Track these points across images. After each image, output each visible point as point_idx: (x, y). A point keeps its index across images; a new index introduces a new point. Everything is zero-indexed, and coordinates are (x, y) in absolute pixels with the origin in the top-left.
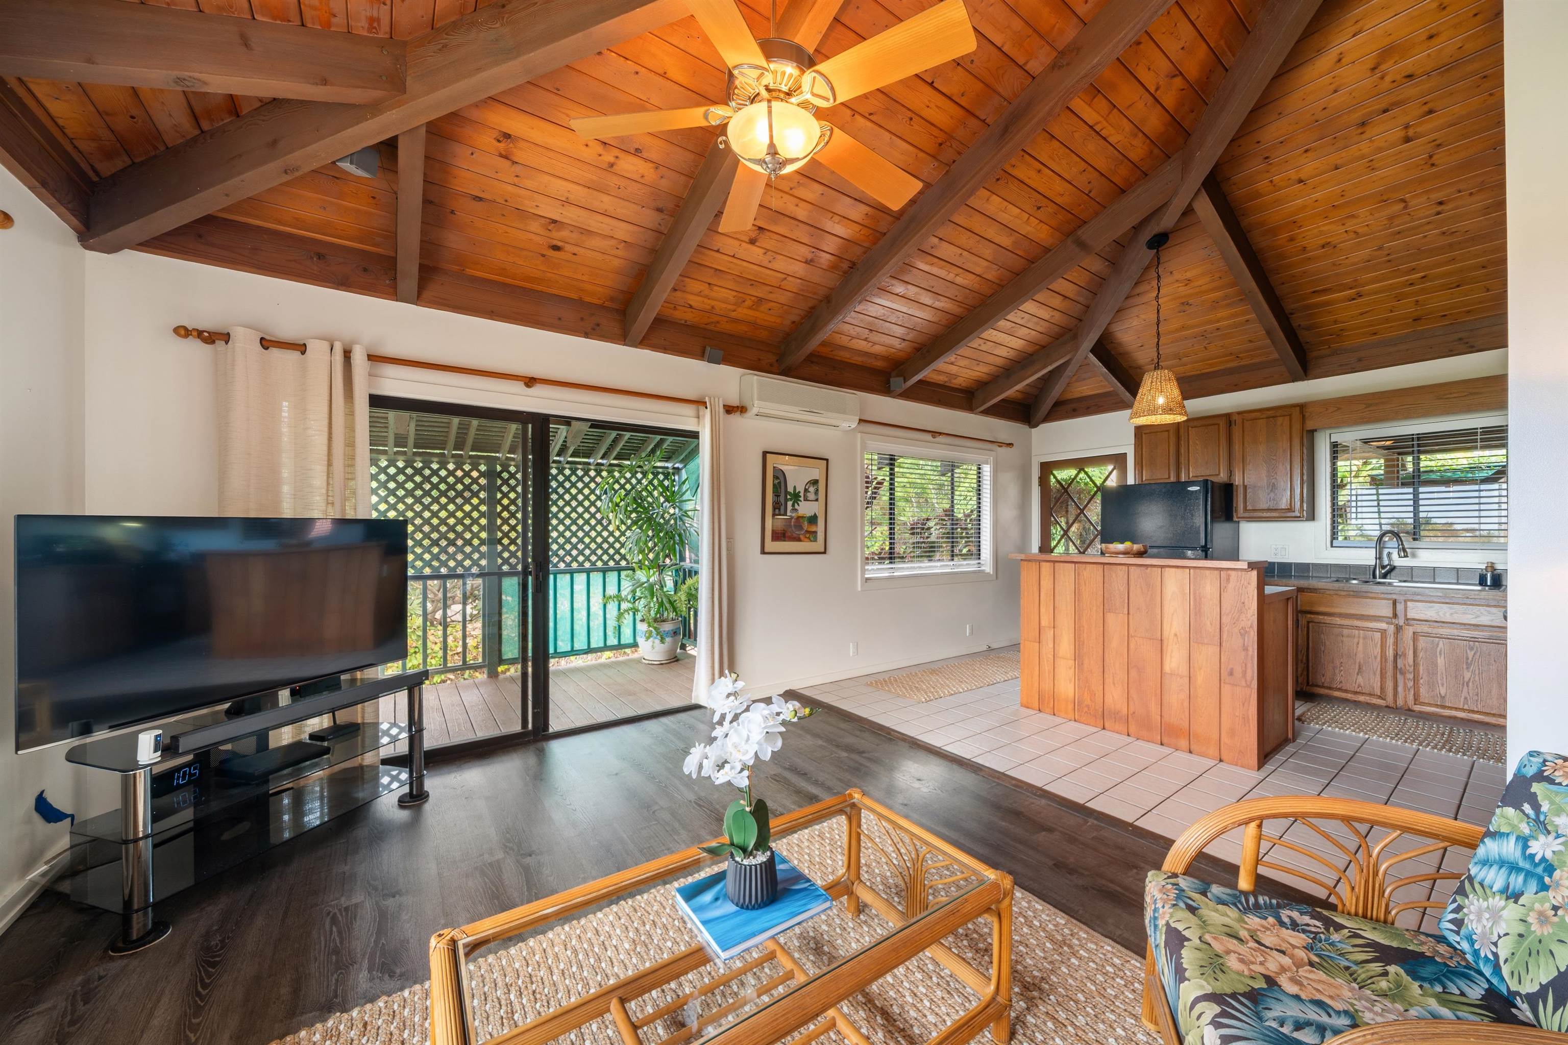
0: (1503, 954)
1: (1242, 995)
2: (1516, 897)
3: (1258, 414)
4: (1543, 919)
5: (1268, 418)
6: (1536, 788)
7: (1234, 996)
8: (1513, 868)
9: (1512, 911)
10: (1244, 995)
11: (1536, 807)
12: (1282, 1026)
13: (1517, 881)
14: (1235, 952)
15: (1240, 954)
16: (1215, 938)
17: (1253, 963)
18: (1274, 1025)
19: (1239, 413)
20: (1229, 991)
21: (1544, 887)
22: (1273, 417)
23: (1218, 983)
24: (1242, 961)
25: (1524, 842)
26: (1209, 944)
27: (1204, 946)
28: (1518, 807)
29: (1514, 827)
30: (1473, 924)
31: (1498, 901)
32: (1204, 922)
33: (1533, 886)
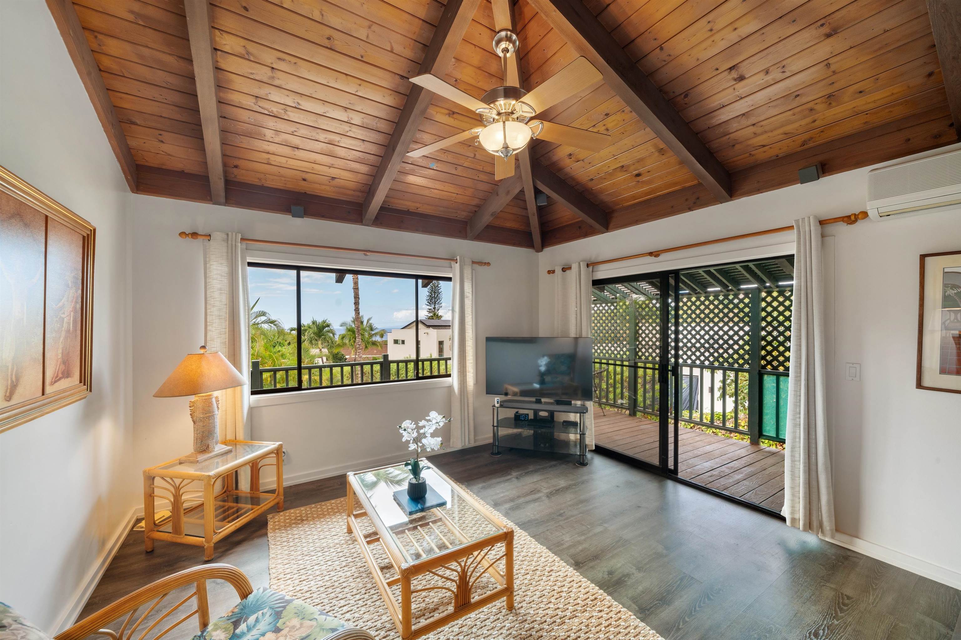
1: (282, 610)
7: (284, 607)
10: (281, 612)
12: (262, 613)
14: (300, 628)
15: (297, 630)
16: (312, 626)
17: (289, 631)
18: (265, 611)
20: (287, 607)
23: (293, 607)
24: (293, 627)
26: (311, 620)
27: (312, 617)
32: (323, 629)
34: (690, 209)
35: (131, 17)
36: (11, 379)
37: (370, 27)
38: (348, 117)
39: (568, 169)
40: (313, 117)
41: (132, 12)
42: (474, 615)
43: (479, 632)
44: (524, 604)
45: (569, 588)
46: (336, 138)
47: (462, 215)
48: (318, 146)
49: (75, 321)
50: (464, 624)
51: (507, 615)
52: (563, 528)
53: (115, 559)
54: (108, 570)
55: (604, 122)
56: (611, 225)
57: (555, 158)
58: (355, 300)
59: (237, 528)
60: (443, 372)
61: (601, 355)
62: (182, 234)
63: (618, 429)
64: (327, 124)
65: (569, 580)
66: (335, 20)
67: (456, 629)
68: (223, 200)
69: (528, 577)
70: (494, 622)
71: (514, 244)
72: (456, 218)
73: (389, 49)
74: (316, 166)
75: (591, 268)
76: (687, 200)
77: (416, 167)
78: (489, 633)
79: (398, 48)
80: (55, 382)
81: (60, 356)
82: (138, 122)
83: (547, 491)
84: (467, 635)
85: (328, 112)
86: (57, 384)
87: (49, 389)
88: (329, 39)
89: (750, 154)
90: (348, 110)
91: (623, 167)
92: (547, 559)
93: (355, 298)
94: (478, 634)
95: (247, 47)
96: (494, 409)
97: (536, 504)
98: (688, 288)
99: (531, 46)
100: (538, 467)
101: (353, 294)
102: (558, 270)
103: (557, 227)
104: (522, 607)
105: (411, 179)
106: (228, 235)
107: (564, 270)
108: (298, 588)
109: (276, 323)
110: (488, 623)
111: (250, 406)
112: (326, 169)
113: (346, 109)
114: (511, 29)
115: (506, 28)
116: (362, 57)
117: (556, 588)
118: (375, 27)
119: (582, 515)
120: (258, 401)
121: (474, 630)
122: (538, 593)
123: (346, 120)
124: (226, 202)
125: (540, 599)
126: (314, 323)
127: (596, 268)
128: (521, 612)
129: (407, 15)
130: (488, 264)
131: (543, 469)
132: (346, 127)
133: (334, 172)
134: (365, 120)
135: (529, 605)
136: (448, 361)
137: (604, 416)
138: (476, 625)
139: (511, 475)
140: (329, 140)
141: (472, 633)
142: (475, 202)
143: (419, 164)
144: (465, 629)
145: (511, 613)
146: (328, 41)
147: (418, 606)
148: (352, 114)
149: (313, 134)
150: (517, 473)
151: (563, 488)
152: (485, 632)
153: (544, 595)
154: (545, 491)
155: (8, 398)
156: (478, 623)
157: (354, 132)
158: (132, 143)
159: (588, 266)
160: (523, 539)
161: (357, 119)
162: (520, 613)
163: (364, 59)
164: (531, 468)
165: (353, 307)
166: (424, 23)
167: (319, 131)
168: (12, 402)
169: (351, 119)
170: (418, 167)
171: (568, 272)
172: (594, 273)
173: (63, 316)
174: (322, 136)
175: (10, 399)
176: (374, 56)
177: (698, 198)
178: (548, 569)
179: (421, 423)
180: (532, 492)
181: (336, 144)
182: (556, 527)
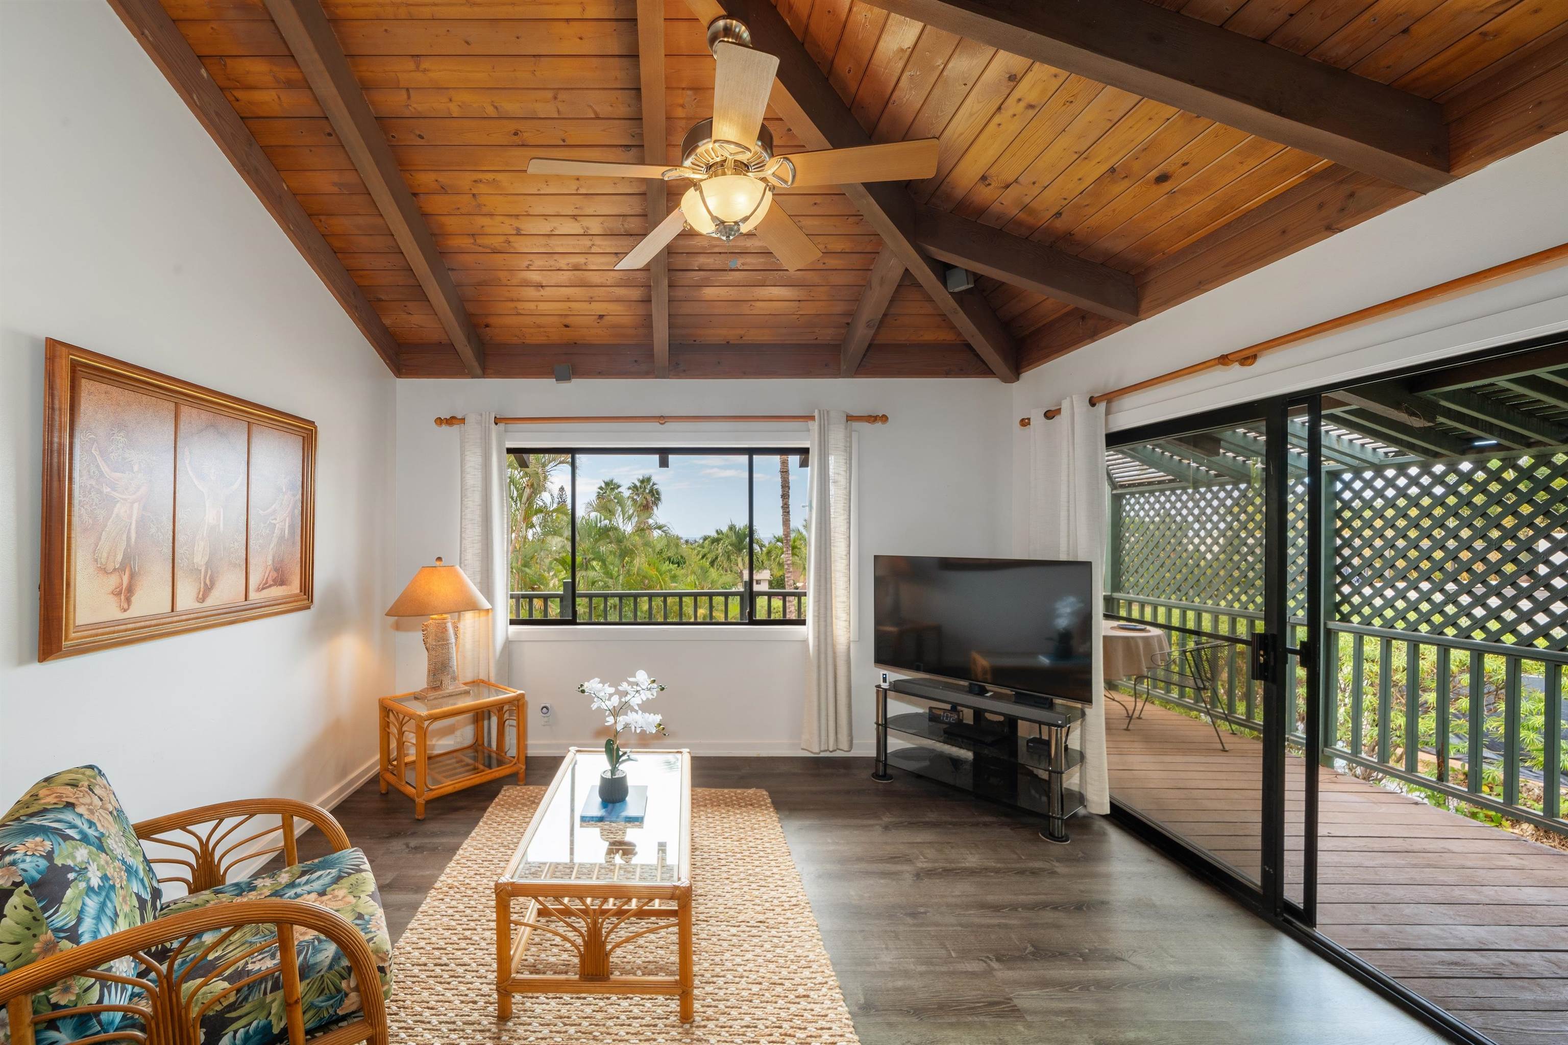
18: (333, 871)
34: (1331, 229)
35: (335, 189)
36: (205, 583)
37: (555, 98)
38: (583, 228)
39: (996, 207)
40: (543, 241)
41: (335, 184)
42: (627, 1004)
43: (614, 1030)
44: (711, 1025)
45: (811, 1036)
46: (581, 260)
47: (827, 335)
48: (564, 277)
49: (292, 527)
50: (605, 1009)
51: (674, 1026)
52: (897, 937)
53: (357, 792)
54: (345, 801)
55: (1017, 94)
56: (1144, 305)
57: (960, 193)
58: (783, 491)
59: (456, 790)
60: (793, 616)
61: (1237, 605)
62: (439, 421)
63: (1226, 785)
64: (562, 245)
65: (822, 1023)
66: (511, 106)
67: (588, 1010)
68: (479, 371)
69: (755, 989)
70: (645, 1026)
71: (947, 374)
72: (815, 342)
73: (593, 116)
74: (574, 305)
75: (1102, 407)
76: (1321, 206)
77: (709, 273)
78: (627, 1037)
79: (604, 110)
80: (263, 589)
81: (270, 562)
82: (383, 298)
83: (925, 865)
84: (596, 1025)
85: (555, 228)
86: (265, 591)
87: (253, 595)
88: (516, 134)
89: (1484, 34)
90: (579, 218)
91: (1112, 170)
92: (814, 975)
93: (783, 487)
94: (610, 1031)
95: (439, 180)
96: (878, 692)
97: (882, 881)
98: (1491, 433)
99: (806, 16)
100: (948, 819)
101: (780, 480)
102: (1037, 418)
103: (1040, 324)
104: (705, 1026)
105: (710, 293)
106: (481, 415)
107: (1050, 415)
108: (467, 881)
109: (665, 528)
110: (636, 1023)
111: (507, 638)
112: (585, 305)
113: (574, 217)
114: (724, 13)
115: (717, 16)
116: (564, 141)
117: (786, 1025)
118: (562, 96)
119: (960, 928)
120: (518, 633)
121: (610, 1023)
122: (748, 1018)
123: (582, 232)
124: (484, 373)
125: (744, 1029)
126: (732, 528)
127: (1115, 405)
128: (697, 1032)
129: (594, 60)
130: (884, 418)
131: (954, 824)
132: (586, 242)
133: (599, 308)
134: (606, 224)
135: (718, 1029)
136: (803, 598)
137: (1224, 750)
138: (618, 1018)
139: (881, 819)
140: (574, 266)
141: (604, 1025)
142: (839, 308)
143: (711, 267)
144: (599, 1016)
145: (682, 1027)
146: (516, 137)
147: (569, 958)
148: (587, 222)
149: (551, 262)
150: (890, 820)
151: (965, 870)
152: (622, 1033)
153: (756, 1027)
154: (920, 865)
155: (203, 600)
156: (623, 1017)
157: (599, 246)
158: (387, 322)
159: (1092, 402)
160: (803, 928)
161: (595, 226)
162: (693, 1034)
163: (568, 142)
164: (932, 816)
165: (780, 502)
166: (623, 59)
167: (556, 257)
168: (205, 604)
169: (588, 228)
170: (713, 273)
171: (1057, 418)
172: (1110, 417)
173: (274, 522)
174: (563, 262)
175: (203, 601)
176: (577, 134)
177: (1352, 195)
178: (801, 991)
179: (624, 686)
180: (893, 859)
181: (584, 267)
182: (886, 931)
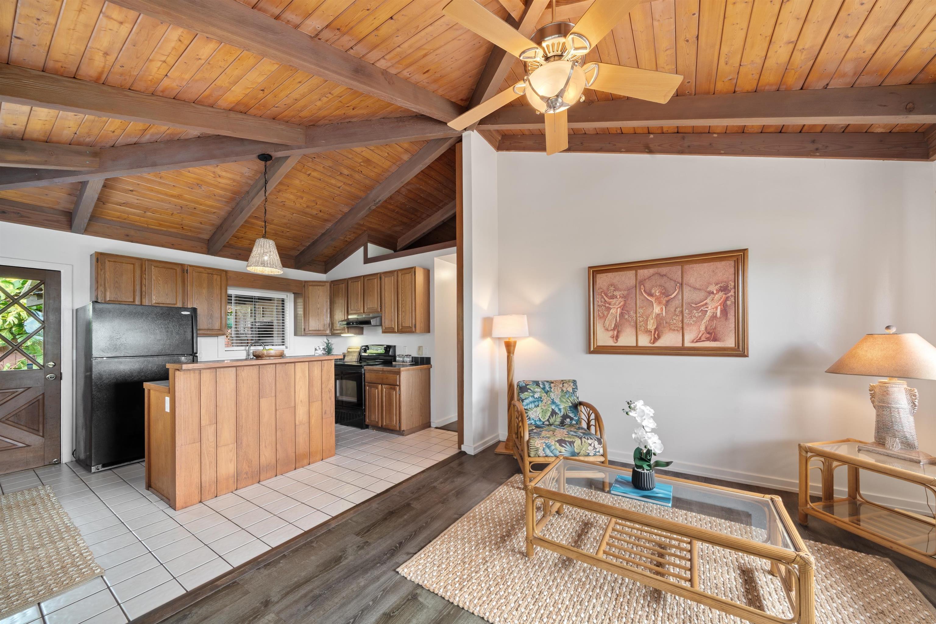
0: (540, 417)
2: (538, 406)
3: (203, 270)
4: (544, 406)
5: (208, 274)
6: (528, 387)
8: (534, 402)
9: (539, 409)
11: (531, 390)
13: (536, 403)
19: (190, 266)
21: (542, 401)
22: (212, 274)
25: (533, 396)
28: (527, 391)
29: (529, 396)
30: (532, 416)
31: (535, 409)
33: (540, 402)
36: (654, 336)
49: (724, 311)
81: (703, 329)
86: (699, 343)
168: (655, 345)
173: (705, 309)
